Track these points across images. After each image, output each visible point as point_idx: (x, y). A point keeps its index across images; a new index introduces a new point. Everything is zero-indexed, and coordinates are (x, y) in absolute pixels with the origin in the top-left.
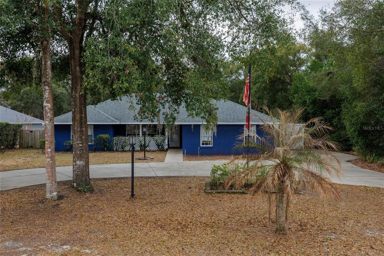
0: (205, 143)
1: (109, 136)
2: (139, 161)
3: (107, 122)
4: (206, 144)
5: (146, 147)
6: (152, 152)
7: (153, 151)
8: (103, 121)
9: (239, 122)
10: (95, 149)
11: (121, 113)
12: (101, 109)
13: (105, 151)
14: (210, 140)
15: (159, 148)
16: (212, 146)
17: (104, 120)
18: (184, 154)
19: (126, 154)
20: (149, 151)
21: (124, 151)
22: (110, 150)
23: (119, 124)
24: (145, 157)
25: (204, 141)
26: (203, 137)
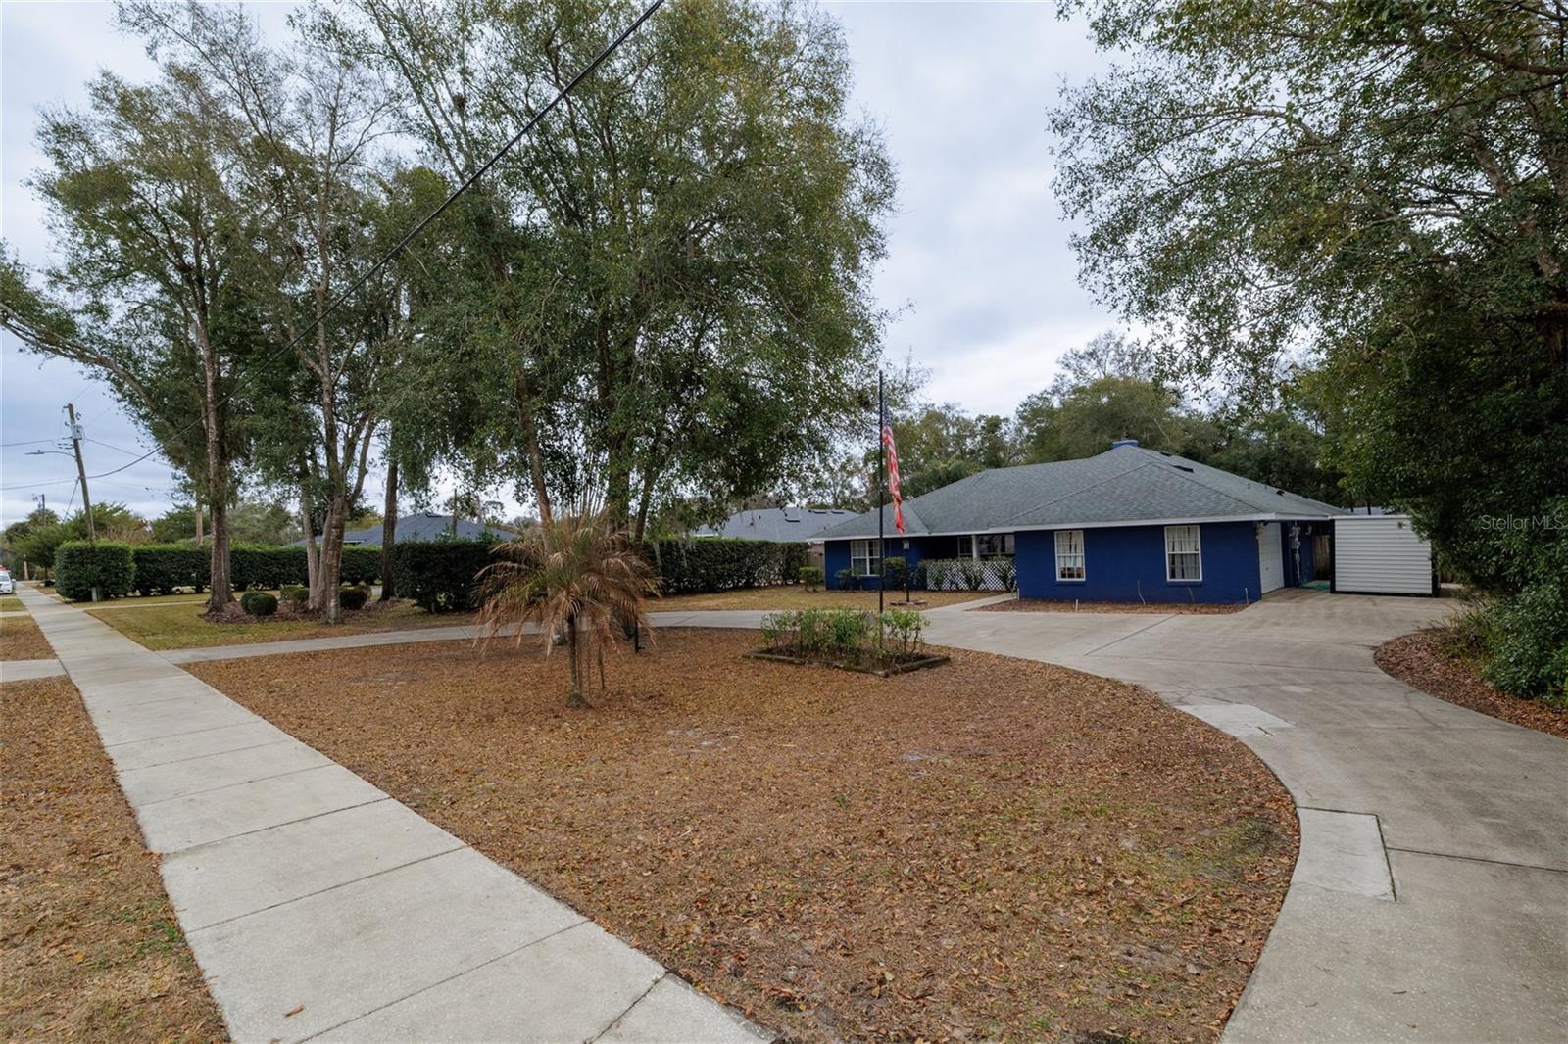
0: (1067, 572)
1: (903, 560)
4: (1071, 576)
5: (979, 583)
14: (1079, 565)
15: (1005, 585)
16: (1084, 579)
20: (982, 592)
21: (940, 590)
23: (927, 534)
25: (1064, 569)
26: (1062, 559)
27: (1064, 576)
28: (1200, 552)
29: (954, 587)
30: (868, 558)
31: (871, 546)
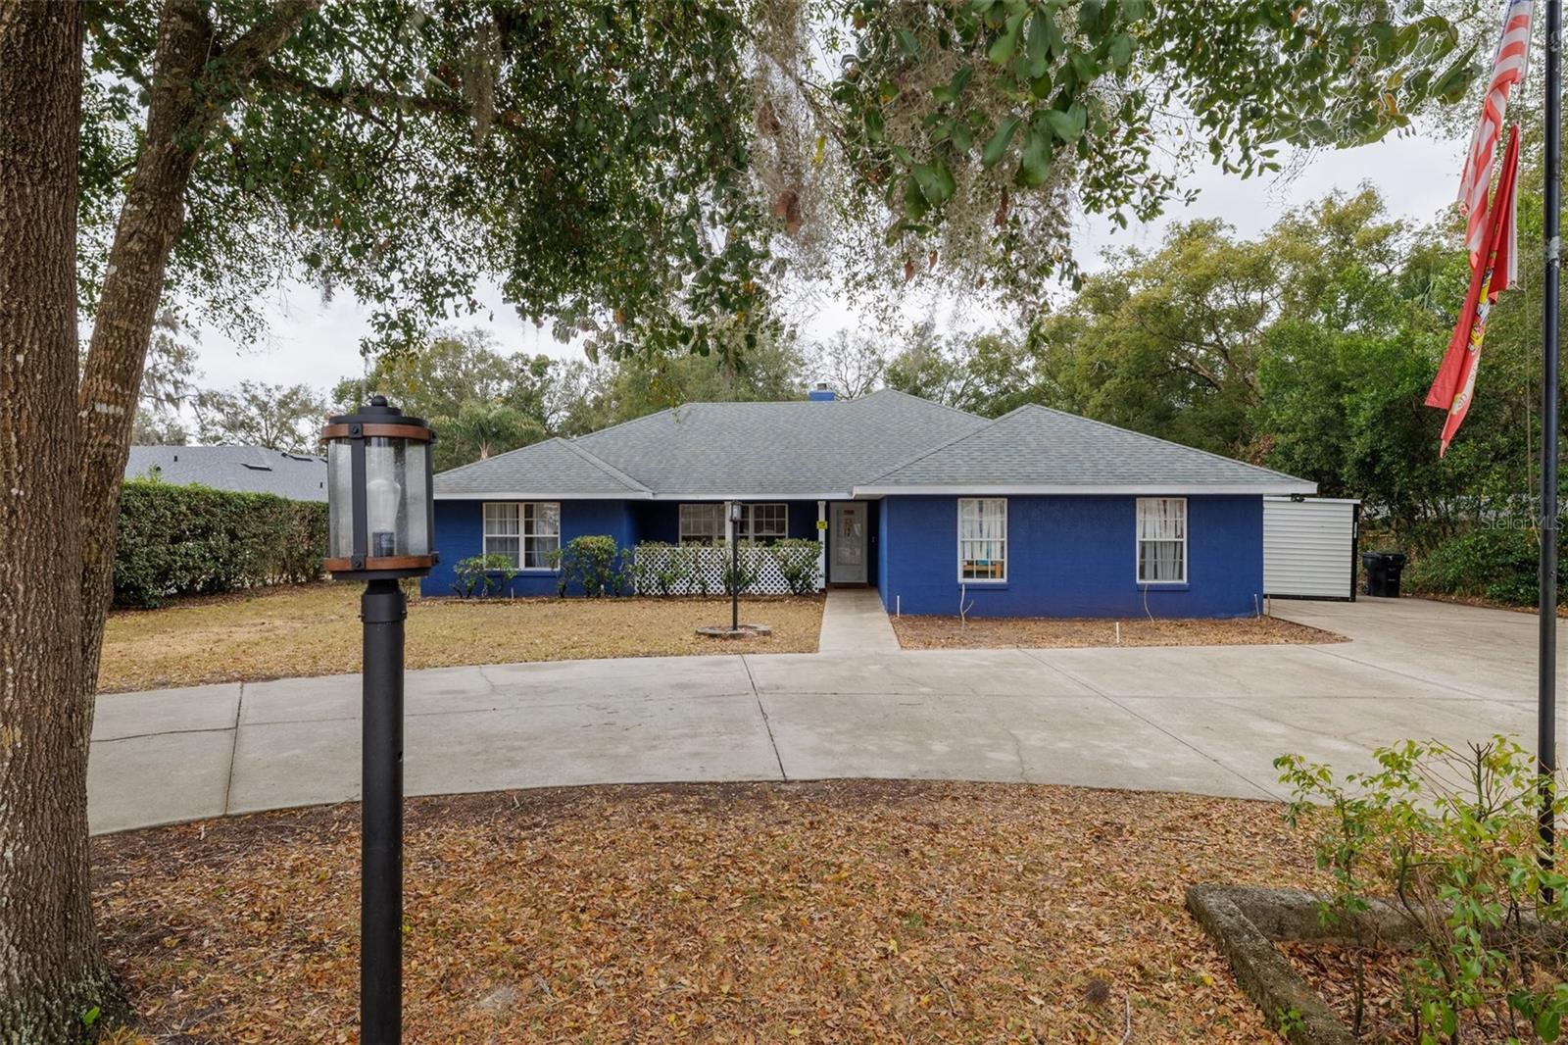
0: (975, 568)
1: (611, 541)
2: (710, 642)
3: (606, 491)
4: (982, 574)
5: (747, 584)
6: (769, 601)
7: (773, 599)
8: (594, 488)
9: (1123, 484)
10: (564, 588)
11: (660, 462)
12: (596, 451)
13: (598, 596)
14: (996, 556)
15: (793, 588)
16: (1004, 580)
17: (595, 486)
18: (891, 612)
19: (670, 610)
20: (755, 599)
21: (667, 597)
22: (620, 591)
23: (651, 498)
24: (735, 627)
25: (970, 563)
26: (968, 547)
27: (968, 574)
28: (1185, 540)
29: (697, 588)
30: (522, 536)
31: (529, 512)
